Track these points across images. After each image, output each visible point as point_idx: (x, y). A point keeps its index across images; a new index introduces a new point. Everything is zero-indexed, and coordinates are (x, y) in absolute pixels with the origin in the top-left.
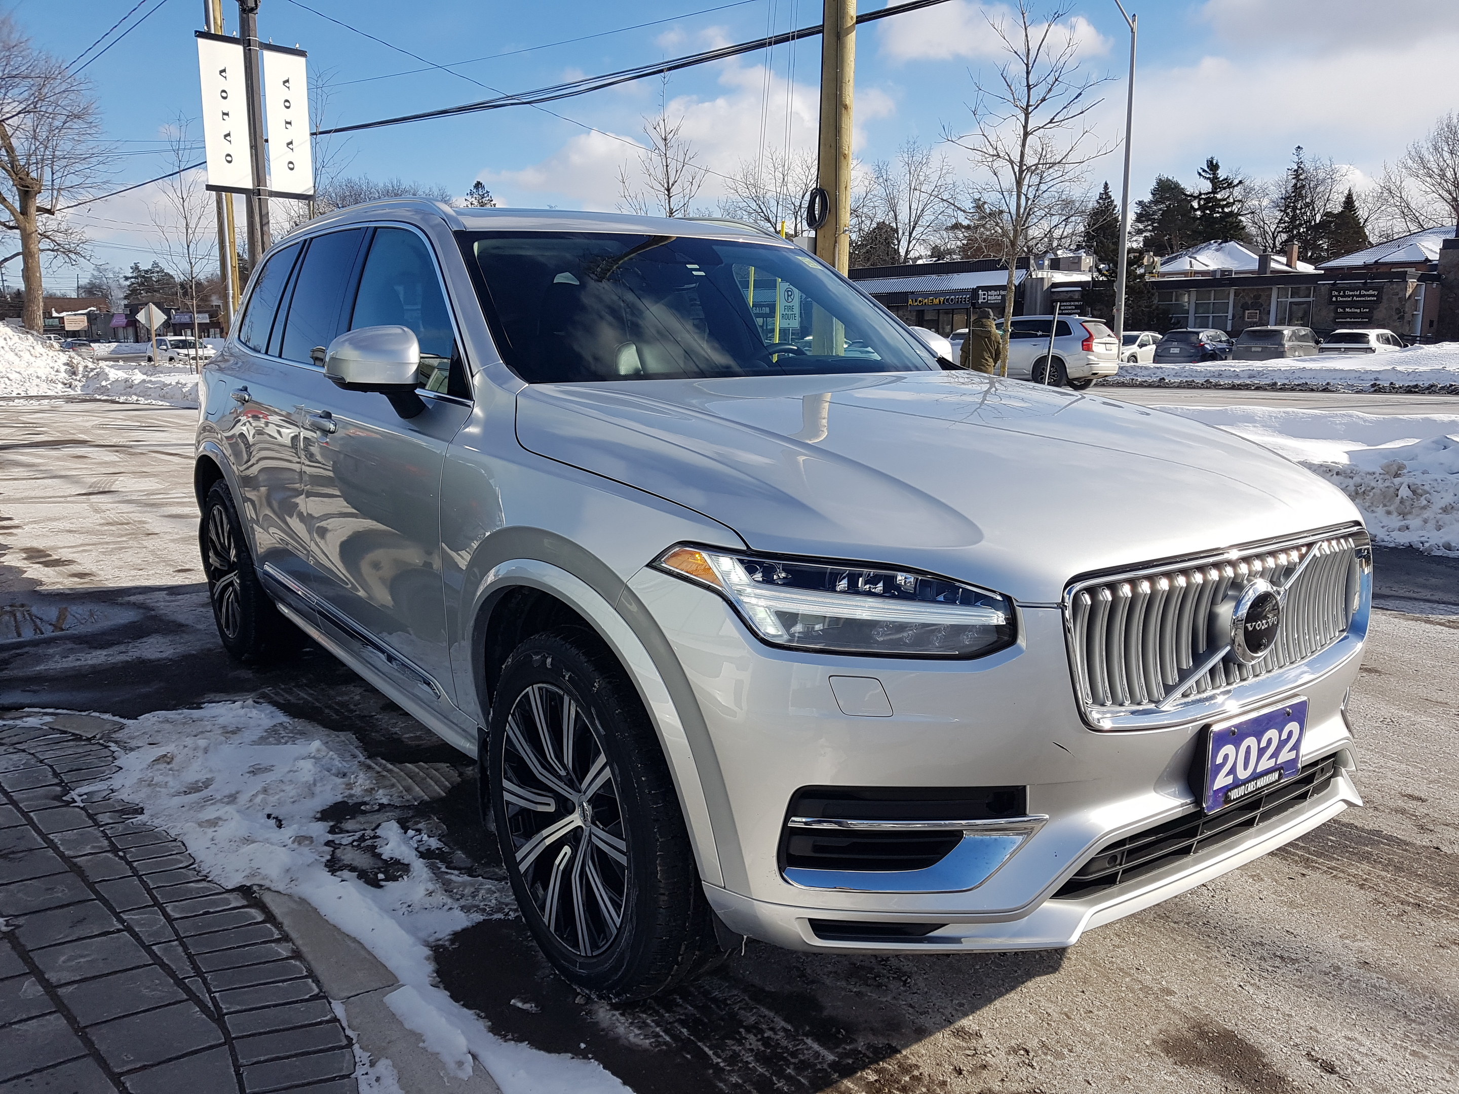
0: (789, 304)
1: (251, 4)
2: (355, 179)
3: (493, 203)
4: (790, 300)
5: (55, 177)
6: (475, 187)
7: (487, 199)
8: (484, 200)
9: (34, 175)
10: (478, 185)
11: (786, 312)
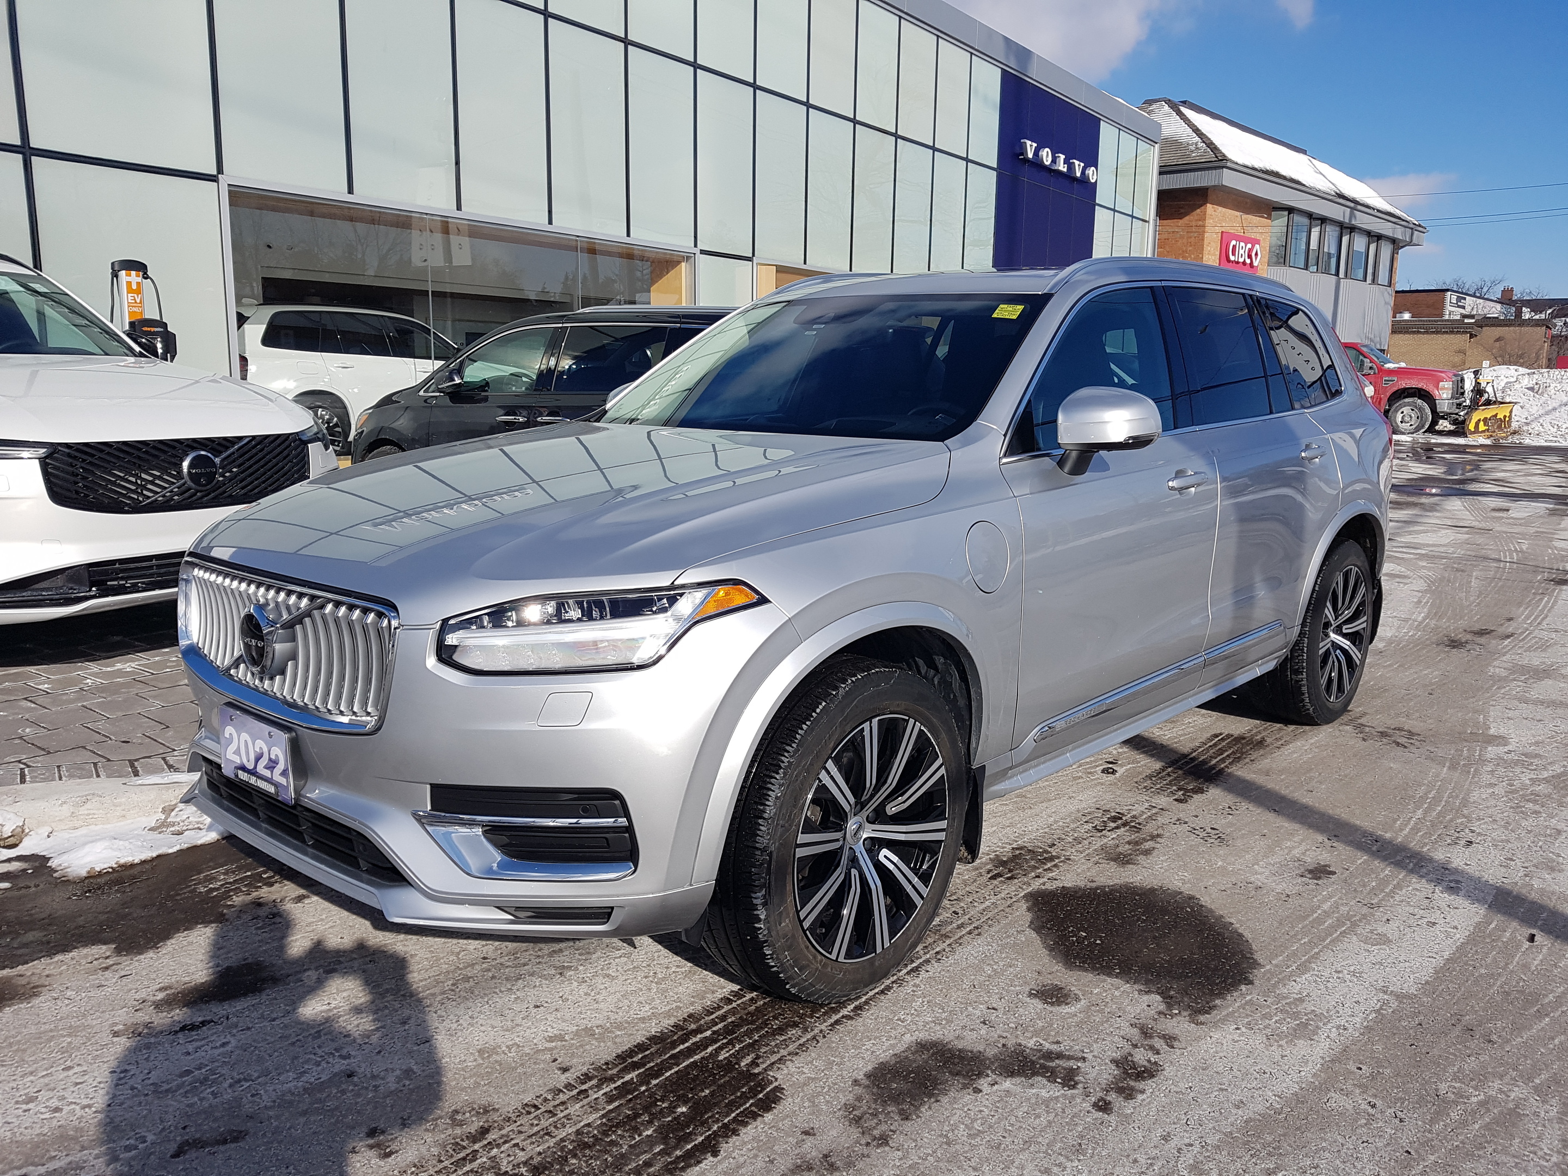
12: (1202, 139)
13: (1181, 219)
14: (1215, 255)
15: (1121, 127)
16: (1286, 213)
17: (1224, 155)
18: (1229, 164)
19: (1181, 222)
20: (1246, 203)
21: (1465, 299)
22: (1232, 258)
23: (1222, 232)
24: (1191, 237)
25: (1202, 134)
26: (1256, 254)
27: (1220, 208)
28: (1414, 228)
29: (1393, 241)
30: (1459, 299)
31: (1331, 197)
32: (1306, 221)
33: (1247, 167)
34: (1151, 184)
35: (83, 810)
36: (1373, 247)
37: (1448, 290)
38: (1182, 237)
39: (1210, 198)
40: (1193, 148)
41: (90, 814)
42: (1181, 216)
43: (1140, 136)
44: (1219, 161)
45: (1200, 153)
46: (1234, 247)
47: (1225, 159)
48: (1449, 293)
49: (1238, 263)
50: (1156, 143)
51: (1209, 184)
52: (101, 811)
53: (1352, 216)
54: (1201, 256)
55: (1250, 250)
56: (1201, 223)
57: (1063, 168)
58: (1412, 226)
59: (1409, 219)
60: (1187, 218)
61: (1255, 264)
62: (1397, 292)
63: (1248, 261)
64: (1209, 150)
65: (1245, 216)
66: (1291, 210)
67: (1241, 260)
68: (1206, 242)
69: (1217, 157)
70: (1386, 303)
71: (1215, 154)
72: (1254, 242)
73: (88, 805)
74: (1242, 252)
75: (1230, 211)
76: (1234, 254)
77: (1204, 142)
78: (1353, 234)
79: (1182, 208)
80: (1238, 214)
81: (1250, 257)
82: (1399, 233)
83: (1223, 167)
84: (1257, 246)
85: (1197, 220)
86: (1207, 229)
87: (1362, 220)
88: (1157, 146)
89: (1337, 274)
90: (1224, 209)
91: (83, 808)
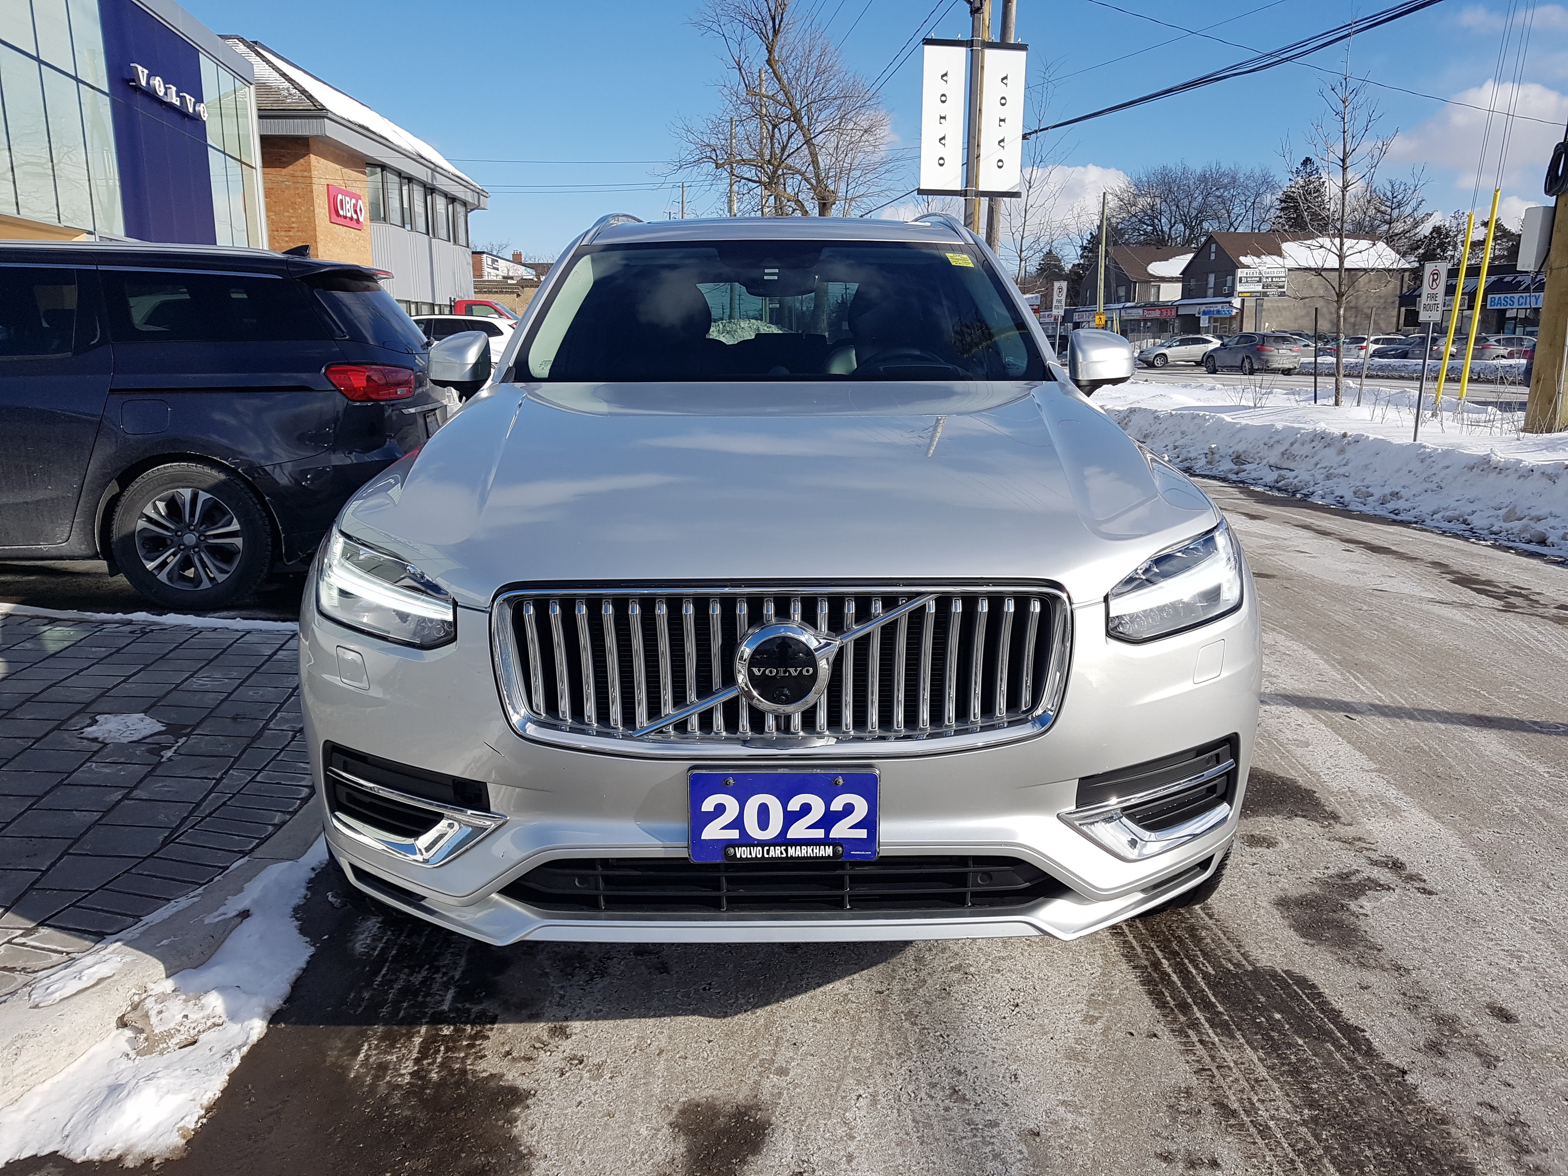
0: (1434, 292)
1: (977, 5)
2: (1171, 165)
3: (1321, 180)
4: (1435, 286)
5: (849, 187)
6: (1302, 164)
7: (1316, 176)
8: (1311, 178)
9: (832, 188)
10: (1307, 161)
11: (1429, 302)
12: (293, 85)
13: (284, 168)
14: (325, 209)
15: (219, 63)
16: (379, 170)
17: (322, 105)
18: (330, 115)
19: (284, 171)
20: (344, 156)
21: (497, 261)
22: (341, 212)
23: (328, 185)
24: (298, 188)
25: (291, 79)
26: (361, 210)
27: (322, 160)
28: (479, 193)
29: (465, 204)
30: (494, 261)
31: (414, 157)
32: (396, 179)
33: (344, 119)
34: (253, 129)
35: (19, 1068)
36: (450, 207)
37: (483, 253)
38: (288, 187)
39: (311, 148)
40: (286, 93)
41: (28, 1070)
42: (283, 165)
43: (236, 75)
44: (319, 112)
45: (294, 100)
46: (341, 201)
47: (324, 109)
48: (485, 256)
49: (345, 217)
50: (251, 84)
51: (312, 134)
52: (42, 1059)
53: (433, 177)
54: (312, 208)
55: (355, 206)
56: (306, 174)
57: (176, 101)
58: (478, 190)
59: (474, 183)
60: (290, 167)
61: (361, 219)
62: (473, 253)
63: (355, 217)
64: (303, 97)
65: (345, 170)
66: (383, 167)
67: (349, 215)
68: (315, 194)
69: (315, 106)
70: (468, 264)
71: (311, 102)
72: (358, 198)
73: (23, 1057)
74: (348, 206)
75: (331, 164)
76: (342, 209)
77: (296, 88)
78: (434, 195)
79: (283, 156)
80: (338, 167)
81: (356, 212)
82: (469, 197)
83: (324, 117)
84: (360, 201)
85: (301, 171)
86: (314, 180)
87: (442, 183)
88: (252, 87)
89: (428, 234)
90: (326, 161)
91: (17, 1064)
